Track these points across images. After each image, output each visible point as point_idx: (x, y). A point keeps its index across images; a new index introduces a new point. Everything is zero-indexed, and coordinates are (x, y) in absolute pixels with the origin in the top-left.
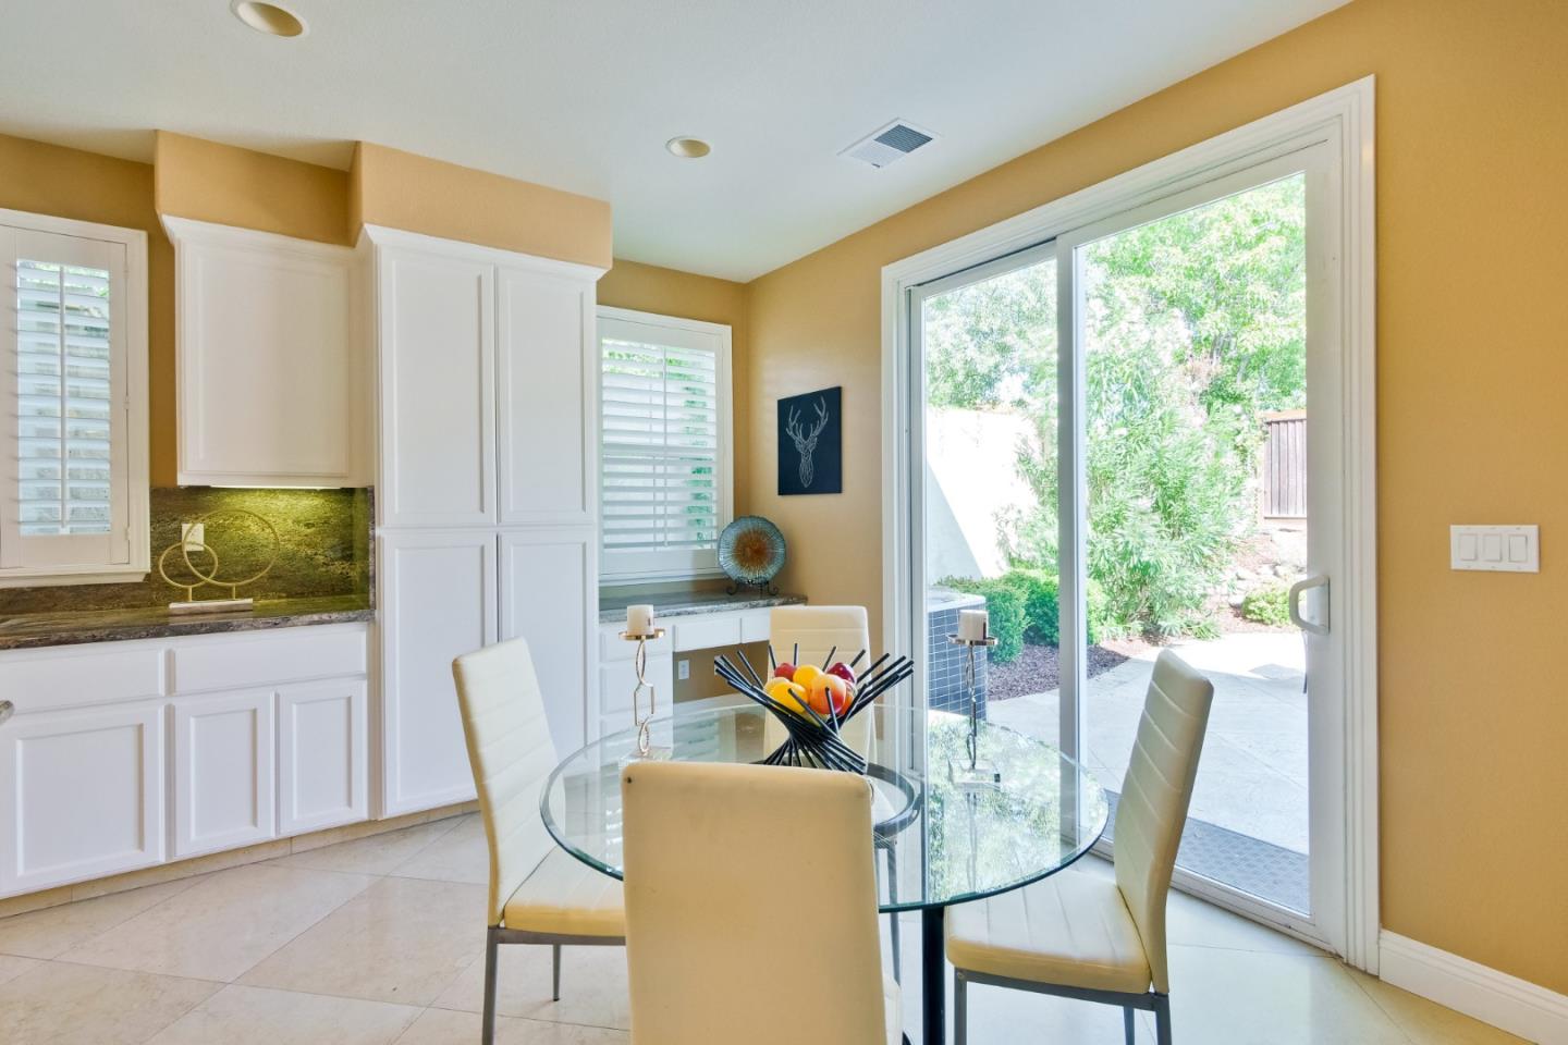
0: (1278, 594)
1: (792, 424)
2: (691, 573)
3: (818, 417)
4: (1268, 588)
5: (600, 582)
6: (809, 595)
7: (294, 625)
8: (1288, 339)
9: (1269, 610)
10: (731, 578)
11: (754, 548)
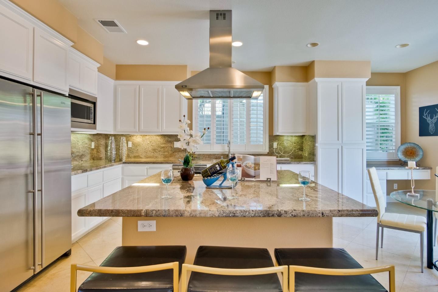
1: (425, 115)
2: (387, 159)
5: (367, 159)
7: (301, 164)
10: (402, 161)
11: (411, 152)
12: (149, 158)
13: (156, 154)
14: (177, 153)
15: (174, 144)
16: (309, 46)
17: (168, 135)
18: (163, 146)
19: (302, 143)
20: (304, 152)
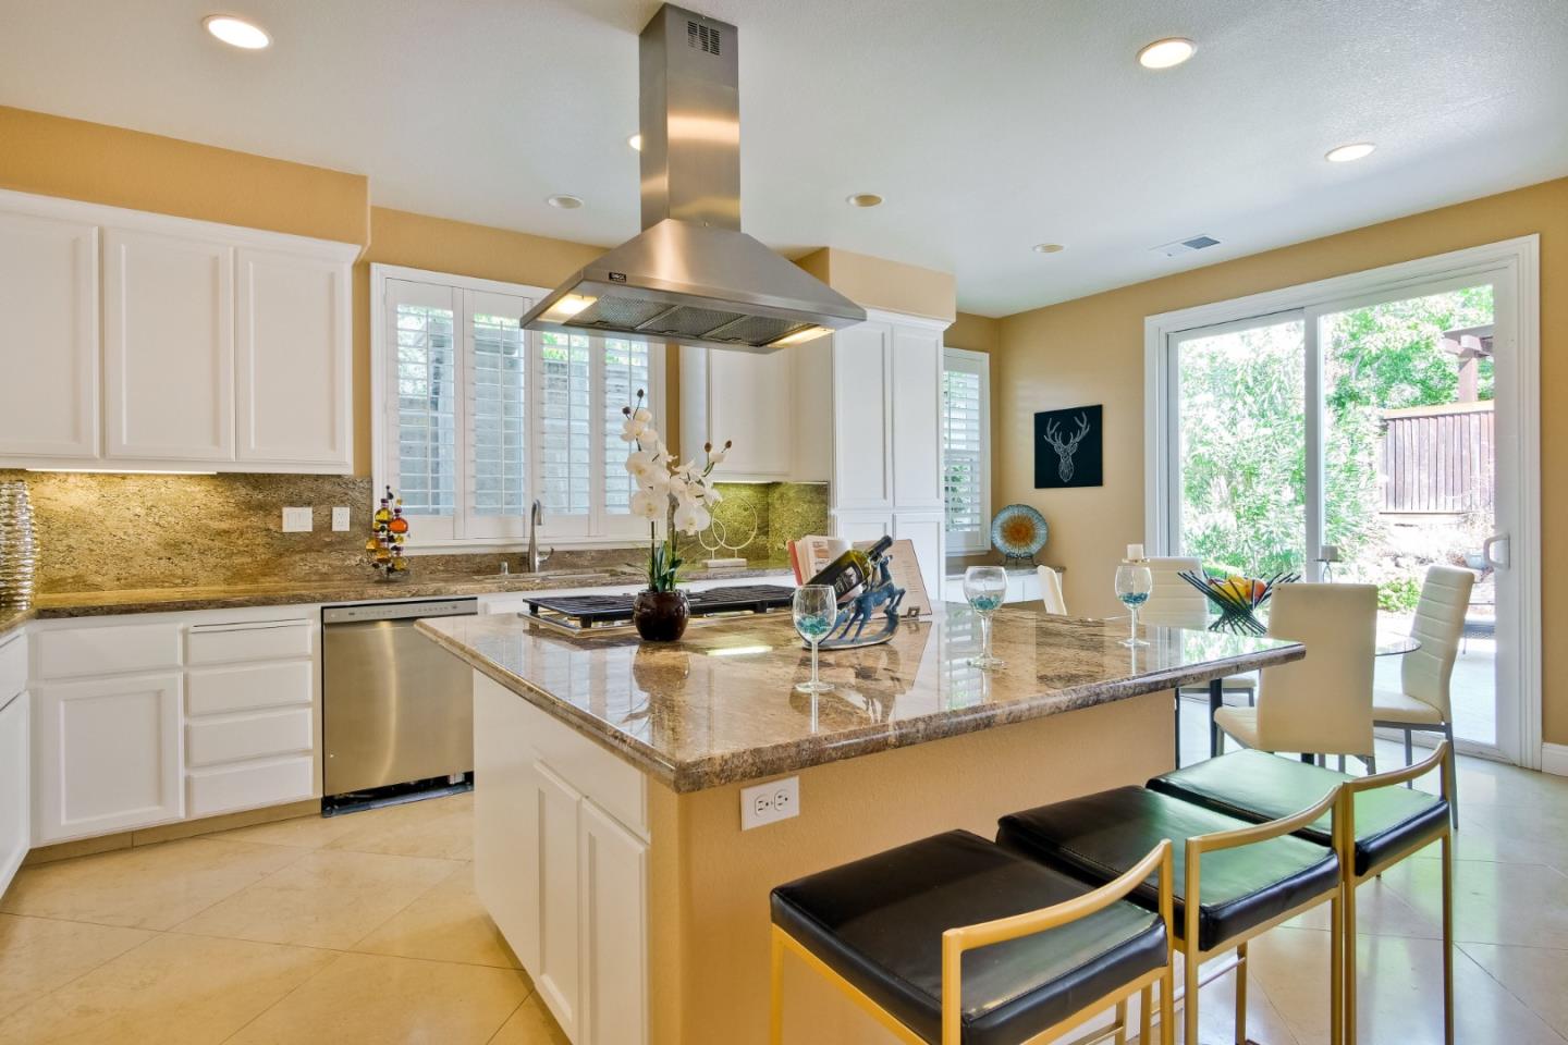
0: (1403, 582)
1: (1050, 433)
2: (964, 549)
3: (1080, 428)
4: (1393, 578)
5: (947, 553)
6: (1067, 566)
8: (1409, 340)
9: (1394, 598)
10: (1001, 553)
11: (1019, 530)
12: (143, 587)
13: (184, 564)
14: (297, 557)
15: (280, 517)
16: (853, 201)
17: (252, 475)
18: (224, 525)
19: (767, 508)
20: (772, 538)
